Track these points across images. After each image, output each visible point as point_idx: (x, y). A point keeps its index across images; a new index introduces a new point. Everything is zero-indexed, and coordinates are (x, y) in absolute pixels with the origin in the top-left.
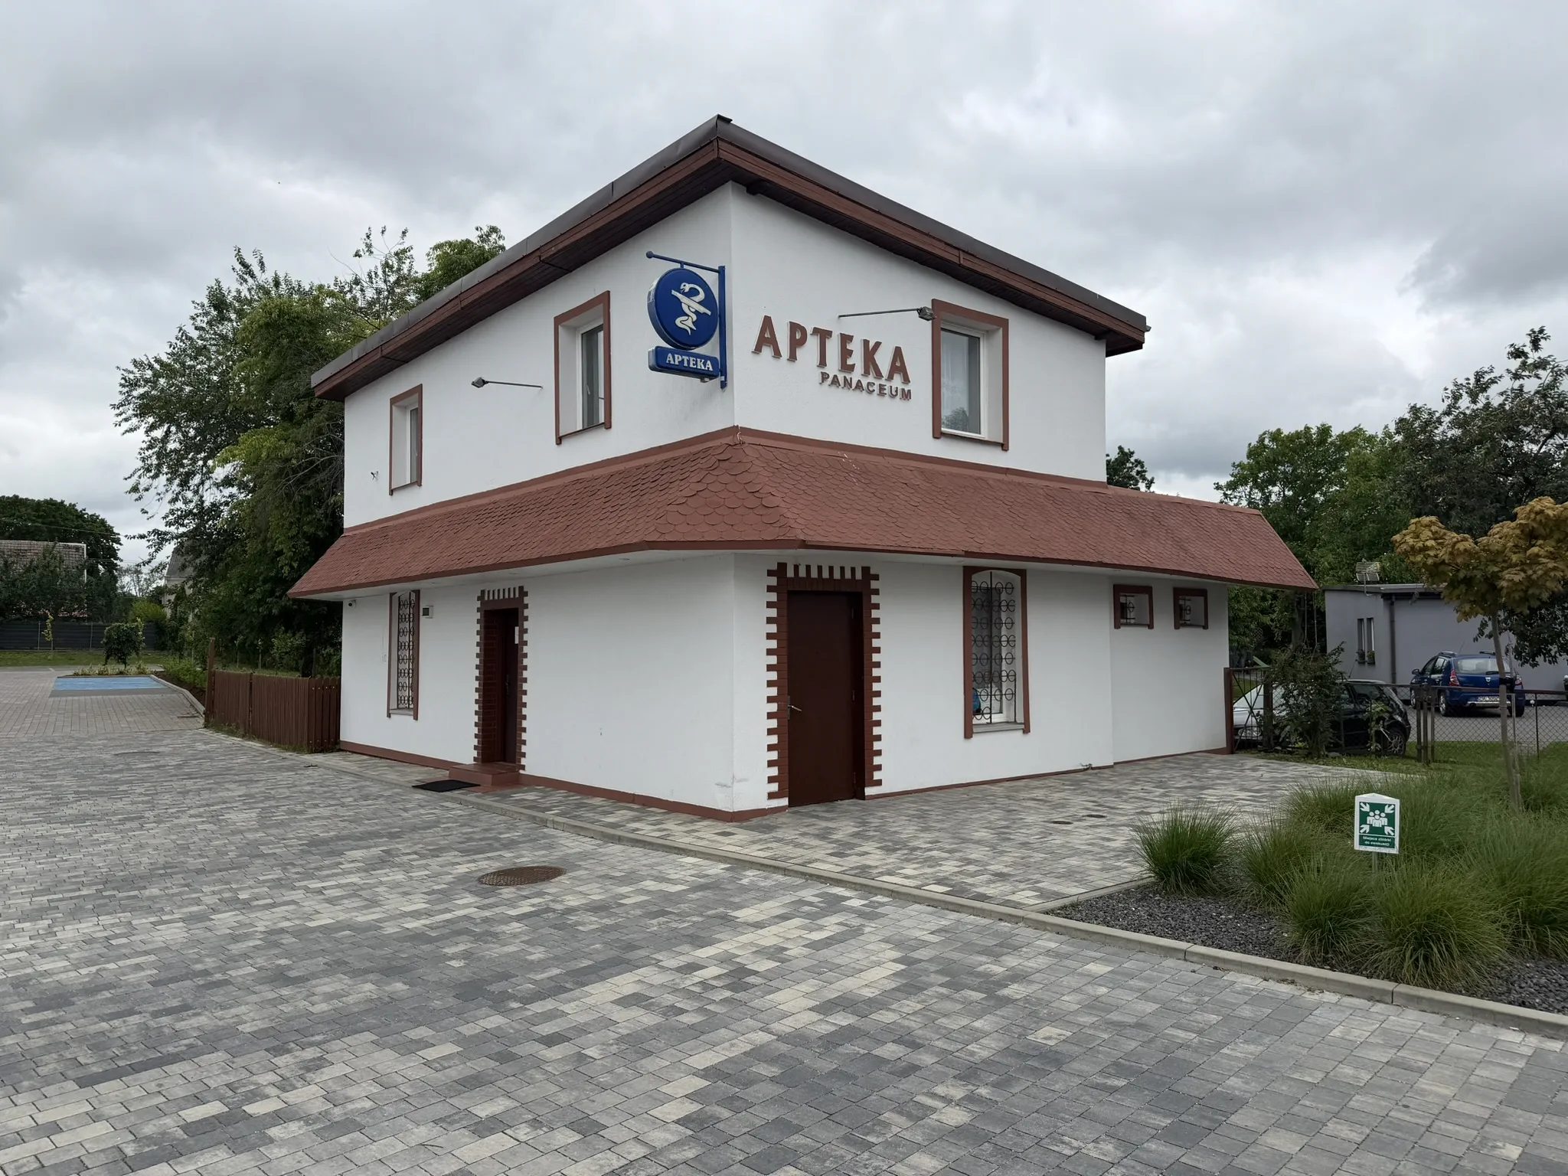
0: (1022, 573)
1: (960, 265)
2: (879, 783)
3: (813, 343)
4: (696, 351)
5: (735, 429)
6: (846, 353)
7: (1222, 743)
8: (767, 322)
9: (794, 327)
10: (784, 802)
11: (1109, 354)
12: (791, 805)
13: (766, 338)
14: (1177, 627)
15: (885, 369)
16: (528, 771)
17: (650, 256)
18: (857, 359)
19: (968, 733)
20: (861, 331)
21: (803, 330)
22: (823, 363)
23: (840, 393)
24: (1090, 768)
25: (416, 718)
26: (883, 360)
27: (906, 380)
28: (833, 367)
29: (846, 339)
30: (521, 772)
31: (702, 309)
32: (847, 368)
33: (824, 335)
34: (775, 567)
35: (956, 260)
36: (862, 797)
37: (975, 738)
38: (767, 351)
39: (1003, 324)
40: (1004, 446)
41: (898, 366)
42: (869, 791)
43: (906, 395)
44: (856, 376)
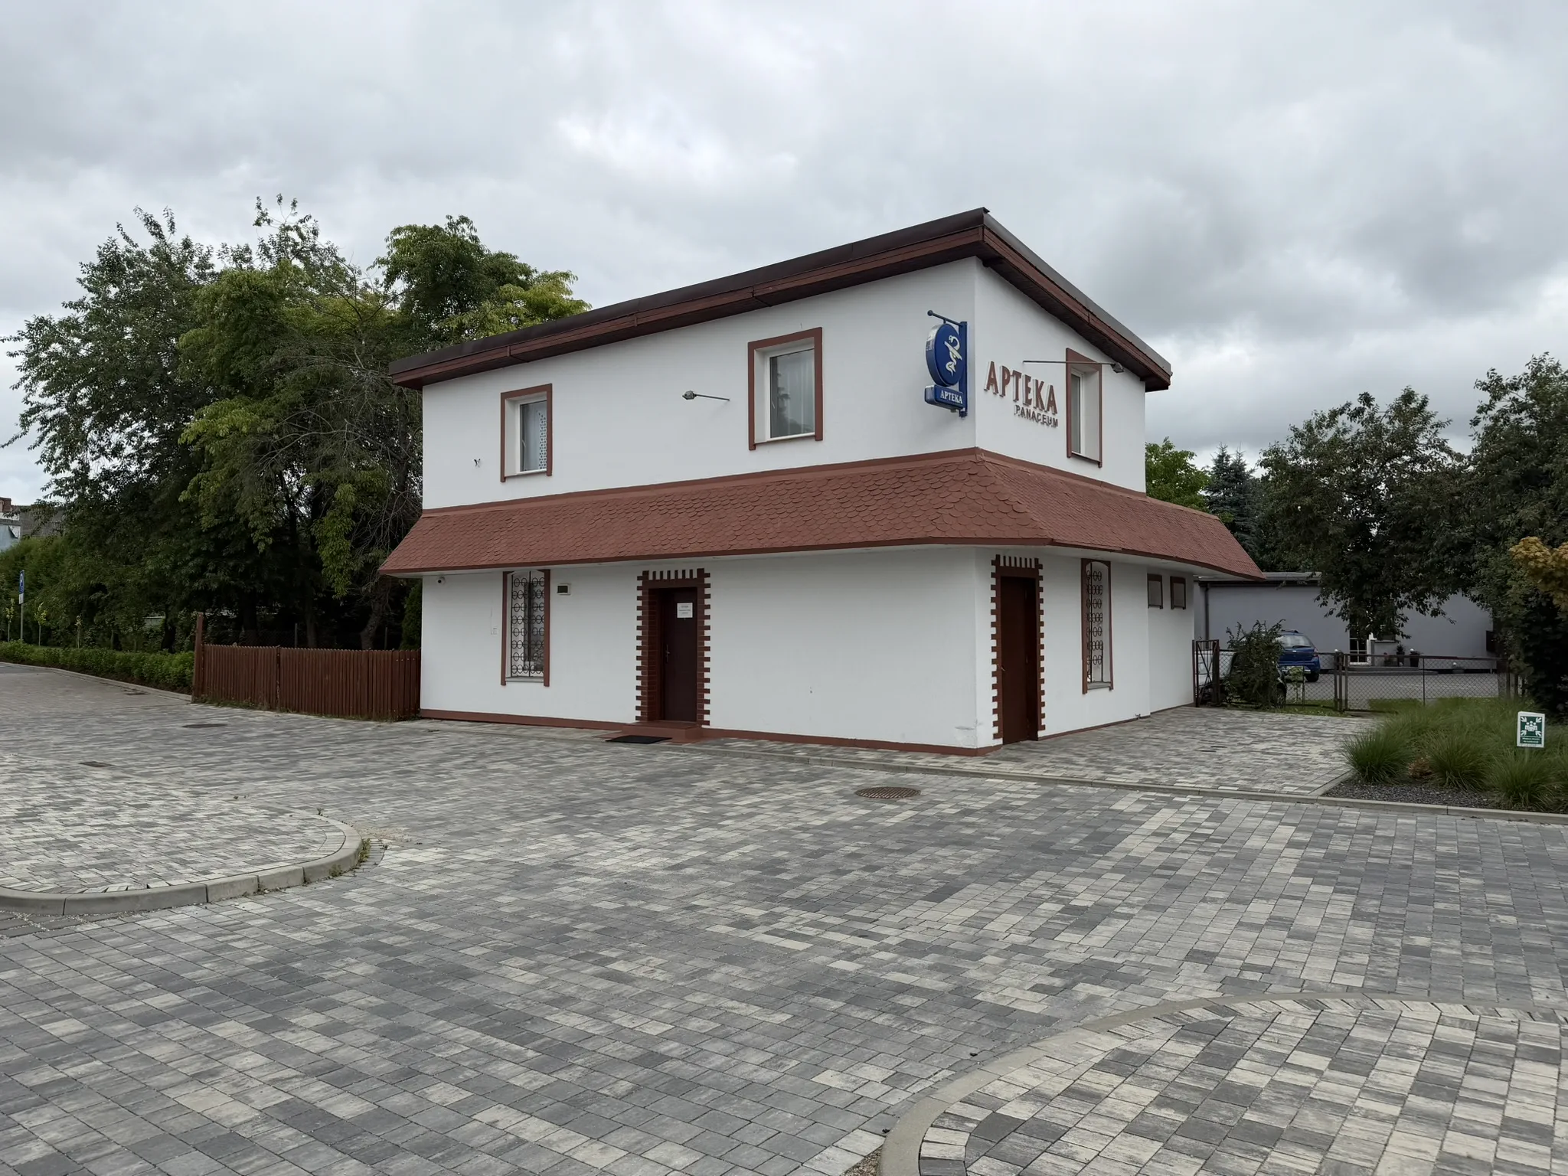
0: (1108, 563)
1: (1089, 324)
2: (1043, 728)
3: (1012, 380)
4: (950, 388)
5: (974, 451)
6: (1028, 390)
7: (1191, 700)
8: (992, 363)
9: (1005, 370)
10: (1000, 741)
11: (1148, 390)
12: (1005, 743)
13: (992, 381)
14: (1173, 607)
15: (1045, 403)
16: (712, 726)
17: (930, 313)
18: (1032, 396)
19: (1084, 691)
20: (1036, 373)
21: (1008, 371)
22: (1017, 399)
23: (1024, 421)
24: (1139, 718)
25: (547, 684)
26: (1045, 394)
27: (1055, 412)
28: (1020, 403)
29: (1028, 379)
30: (704, 726)
31: (960, 357)
32: (1028, 402)
33: (1017, 375)
34: (994, 558)
35: (1086, 319)
36: (1035, 738)
37: (1089, 693)
38: (992, 389)
39: (1098, 367)
40: (1099, 464)
41: (1052, 403)
42: (1041, 734)
43: (1056, 424)
44: (1031, 408)
